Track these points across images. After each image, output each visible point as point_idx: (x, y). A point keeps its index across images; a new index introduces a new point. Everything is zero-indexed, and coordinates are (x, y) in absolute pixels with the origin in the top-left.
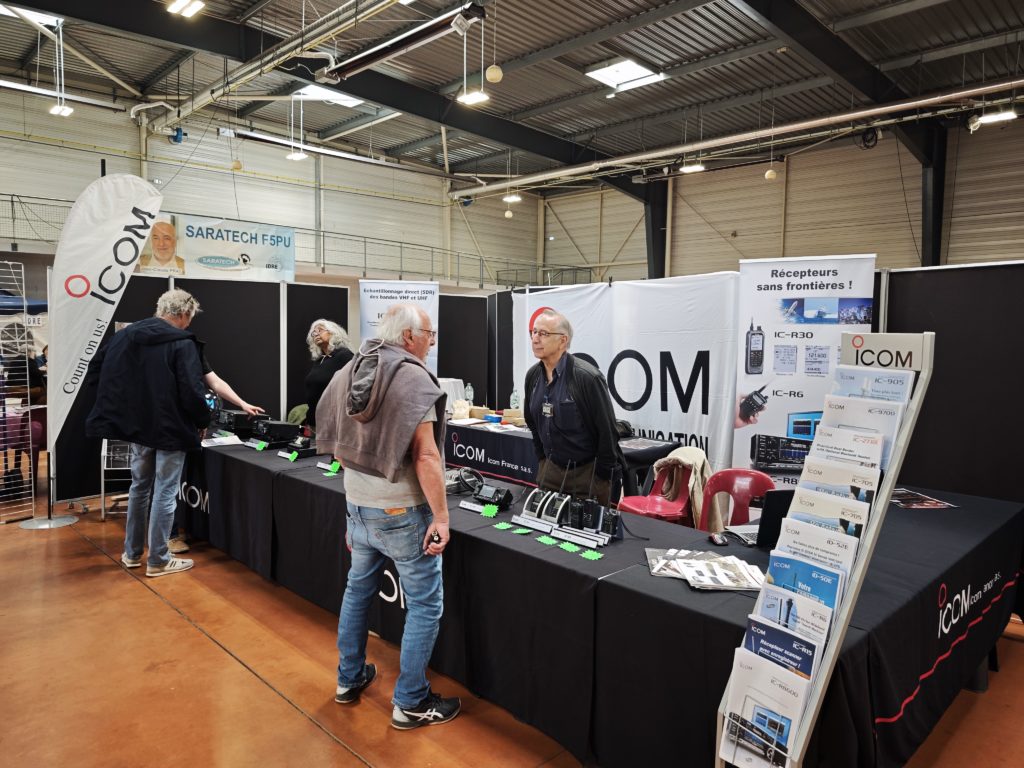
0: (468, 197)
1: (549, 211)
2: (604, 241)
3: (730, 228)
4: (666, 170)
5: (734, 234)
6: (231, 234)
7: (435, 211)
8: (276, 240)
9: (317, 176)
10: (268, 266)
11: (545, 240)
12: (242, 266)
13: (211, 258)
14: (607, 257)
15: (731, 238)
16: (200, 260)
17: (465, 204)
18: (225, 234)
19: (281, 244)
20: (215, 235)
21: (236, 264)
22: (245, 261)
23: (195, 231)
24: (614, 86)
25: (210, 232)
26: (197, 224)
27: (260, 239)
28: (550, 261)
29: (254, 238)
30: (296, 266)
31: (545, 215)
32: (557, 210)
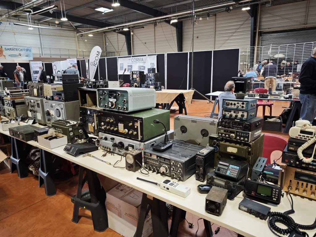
0: (82, 35)
1: (106, 37)
2: (119, 45)
3: (144, 42)
4: (121, 29)
5: (145, 43)
6: (16, 49)
7: (74, 39)
8: (27, 50)
9: (39, 31)
10: (26, 56)
11: (106, 44)
12: (19, 56)
13: (12, 55)
14: (120, 49)
15: (145, 44)
16: (9, 56)
17: (81, 36)
18: (14, 49)
19: (29, 51)
20: (12, 50)
21: (18, 56)
22: (20, 55)
23: (7, 49)
24: (103, 12)
25: (10, 49)
26: (7, 47)
27: (23, 50)
28: (107, 50)
29: (22, 50)
30: (33, 56)
31: (105, 38)
32: (108, 36)
